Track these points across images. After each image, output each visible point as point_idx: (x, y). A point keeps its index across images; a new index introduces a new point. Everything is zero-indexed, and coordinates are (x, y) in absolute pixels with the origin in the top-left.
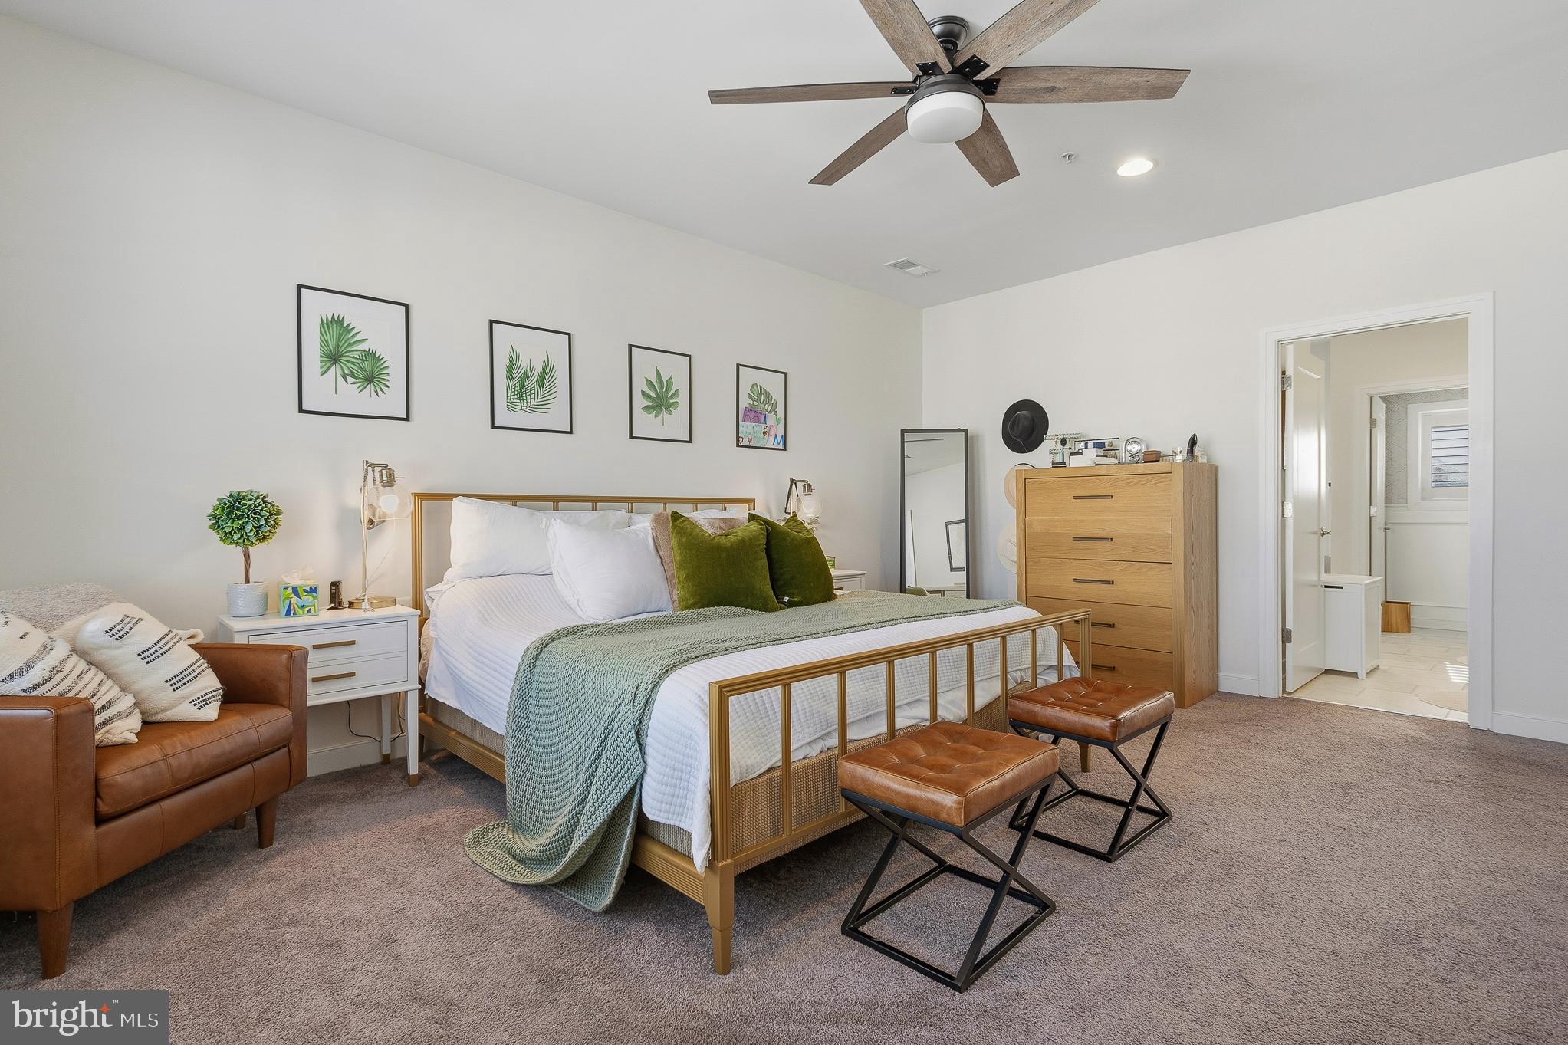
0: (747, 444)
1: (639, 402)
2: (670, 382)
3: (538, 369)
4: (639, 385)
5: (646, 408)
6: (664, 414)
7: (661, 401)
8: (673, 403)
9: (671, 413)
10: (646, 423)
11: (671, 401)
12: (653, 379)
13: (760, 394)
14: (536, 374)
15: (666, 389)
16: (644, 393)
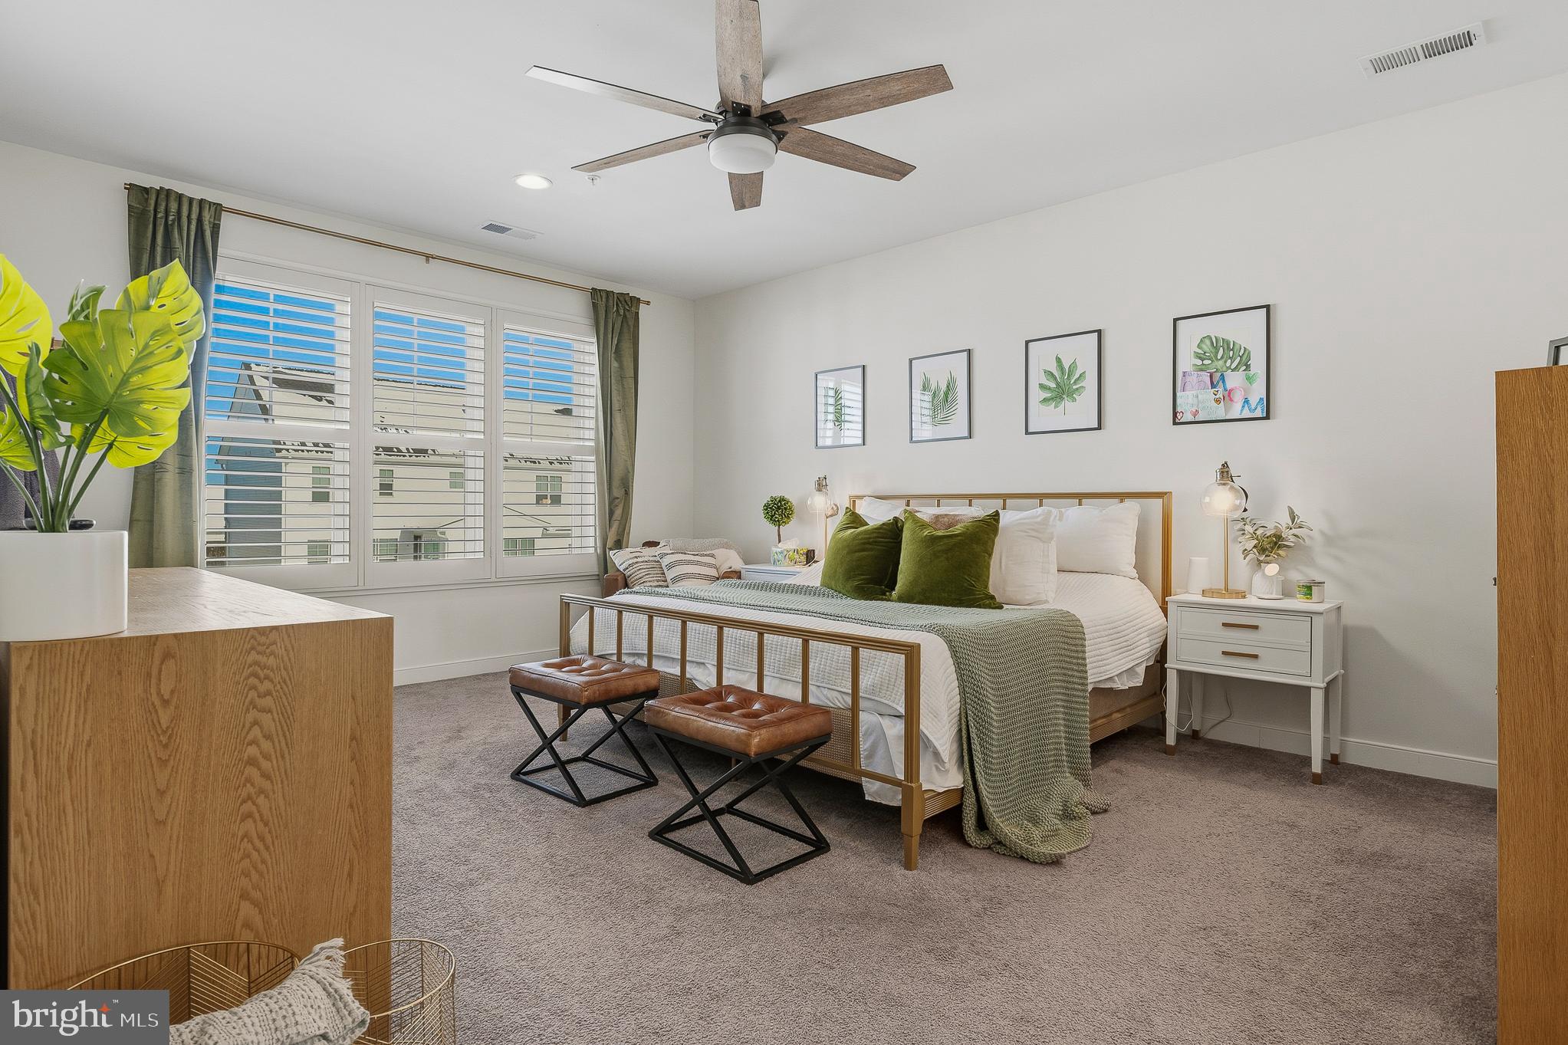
0: (1190, 418)
1: (1036, 395)
2: (1073, 366)
3: (944, 388)
4: (1037, 378)
5: (1045, 400)
6: (1067, 403)
7: (1062, 389)
8: (1077, 389)
9: (1074, 400)
10: (1044, 416)
11: (1074, 387)
12: (1053, 367)
13: (1217, 349)
14: (942, 392)
15: (1068, 374)
16: (1042, 387)
